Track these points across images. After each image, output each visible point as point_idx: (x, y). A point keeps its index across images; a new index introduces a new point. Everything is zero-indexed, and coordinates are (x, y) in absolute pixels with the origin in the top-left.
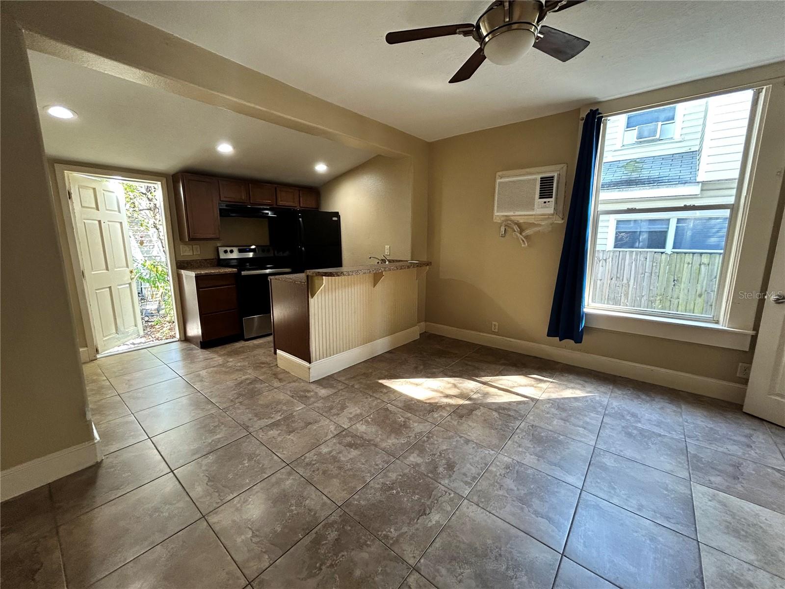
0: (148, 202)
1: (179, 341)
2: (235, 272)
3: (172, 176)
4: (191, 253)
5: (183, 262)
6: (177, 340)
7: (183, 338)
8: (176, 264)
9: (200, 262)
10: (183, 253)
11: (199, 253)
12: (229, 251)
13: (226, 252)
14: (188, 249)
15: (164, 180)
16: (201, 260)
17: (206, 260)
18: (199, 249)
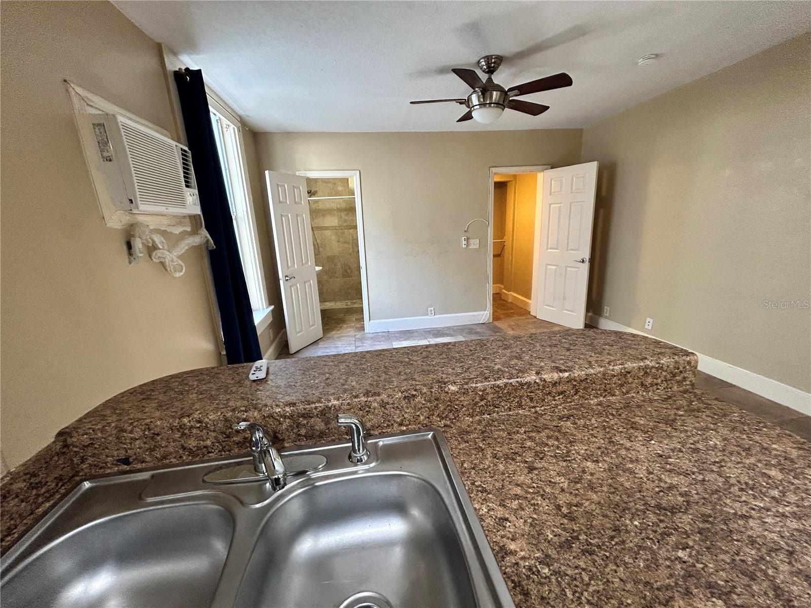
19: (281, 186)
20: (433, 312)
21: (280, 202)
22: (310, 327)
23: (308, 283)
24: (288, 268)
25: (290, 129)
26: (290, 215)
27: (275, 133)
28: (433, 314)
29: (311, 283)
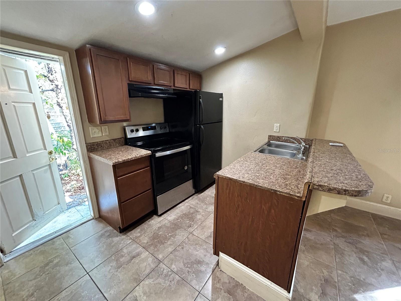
0: (51, 83)
1: (93, 219)
2: (149, 154)
3: (76, 51)
4: (100, 135)
5: (93, 144)
6: (92, 218)
7: (97, 216)
8: (87, 147)
9: (109, 142)
10: (92, 135)
11: (108, 134)
12: (135, 131)
13: (132, 131)
14: (97, 131)
15: (67, 54)
16: (110, 140)
17: (114, 140)
18: (107, 130)
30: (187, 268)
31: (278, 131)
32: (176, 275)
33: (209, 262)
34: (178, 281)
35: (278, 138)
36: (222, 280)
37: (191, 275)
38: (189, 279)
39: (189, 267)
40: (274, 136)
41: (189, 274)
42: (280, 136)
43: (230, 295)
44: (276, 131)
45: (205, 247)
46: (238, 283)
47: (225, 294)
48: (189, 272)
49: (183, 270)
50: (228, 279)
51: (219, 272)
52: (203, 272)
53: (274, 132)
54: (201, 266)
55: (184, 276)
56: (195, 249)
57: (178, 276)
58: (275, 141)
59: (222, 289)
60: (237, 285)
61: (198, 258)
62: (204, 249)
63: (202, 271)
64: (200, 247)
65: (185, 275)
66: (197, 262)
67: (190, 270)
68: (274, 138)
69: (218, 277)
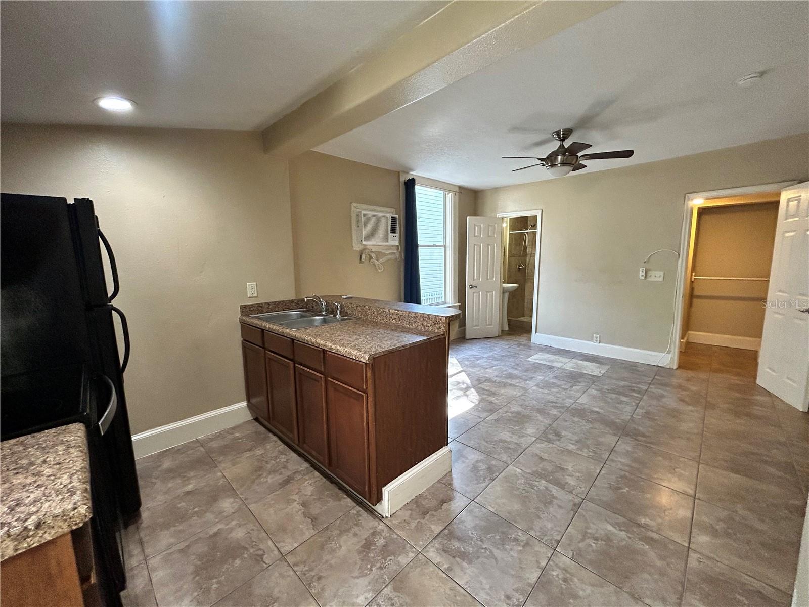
19: (491, 226)
20: (598, 339)
21: (489, 236)
22: (487, 325)
23: (491, 293)
24: (474, 280)
25: (497, 186)
26: (482, 245)
27: (487, 190)
28: (599, 341)
29: (493, 294)
30: (372, 570)
31: (255, 295)
32: (382, 593)
33: (372, 531)
34: (396, 589)
35: (259, 308)
36: (406, 518)
37: (389, 563)
38: (395, 567)
39: (371, 567)
40: (252, 305)
41: (385, 567)
42: (262, 304)
43: (428, 513)
44: (252, 296)
45: (336, 532)
46: (414, 501)
47: (426, 518)
48: (381, 568)
49: (375, 578)
50: (407, 510)
51: (392, 519)
52: (387, 542)
53: (250, 297)
54: (376, 544)
55: (388, 576)
56: (333, 551)
57: (386, 589)
58: (255, 314)
59: (419, 521)
60: (416, 502)
61: (357, 548)
62: (340, 535)
63: (384, 544)
64: (333, 541)
65: (386, 575)
66: (364, 551)
67: (378, 565)
68: (252, 309)
69: (400, 523)
